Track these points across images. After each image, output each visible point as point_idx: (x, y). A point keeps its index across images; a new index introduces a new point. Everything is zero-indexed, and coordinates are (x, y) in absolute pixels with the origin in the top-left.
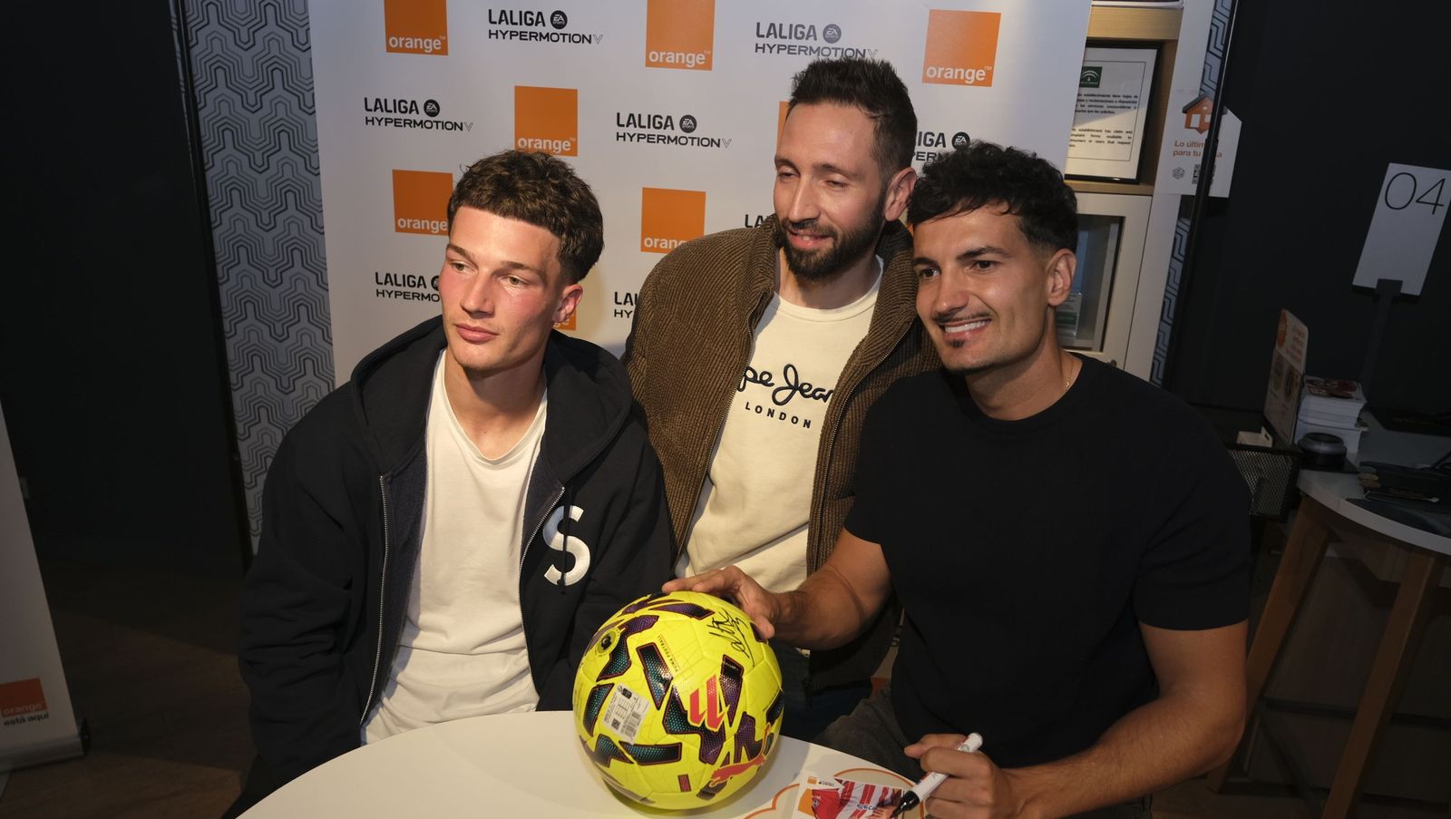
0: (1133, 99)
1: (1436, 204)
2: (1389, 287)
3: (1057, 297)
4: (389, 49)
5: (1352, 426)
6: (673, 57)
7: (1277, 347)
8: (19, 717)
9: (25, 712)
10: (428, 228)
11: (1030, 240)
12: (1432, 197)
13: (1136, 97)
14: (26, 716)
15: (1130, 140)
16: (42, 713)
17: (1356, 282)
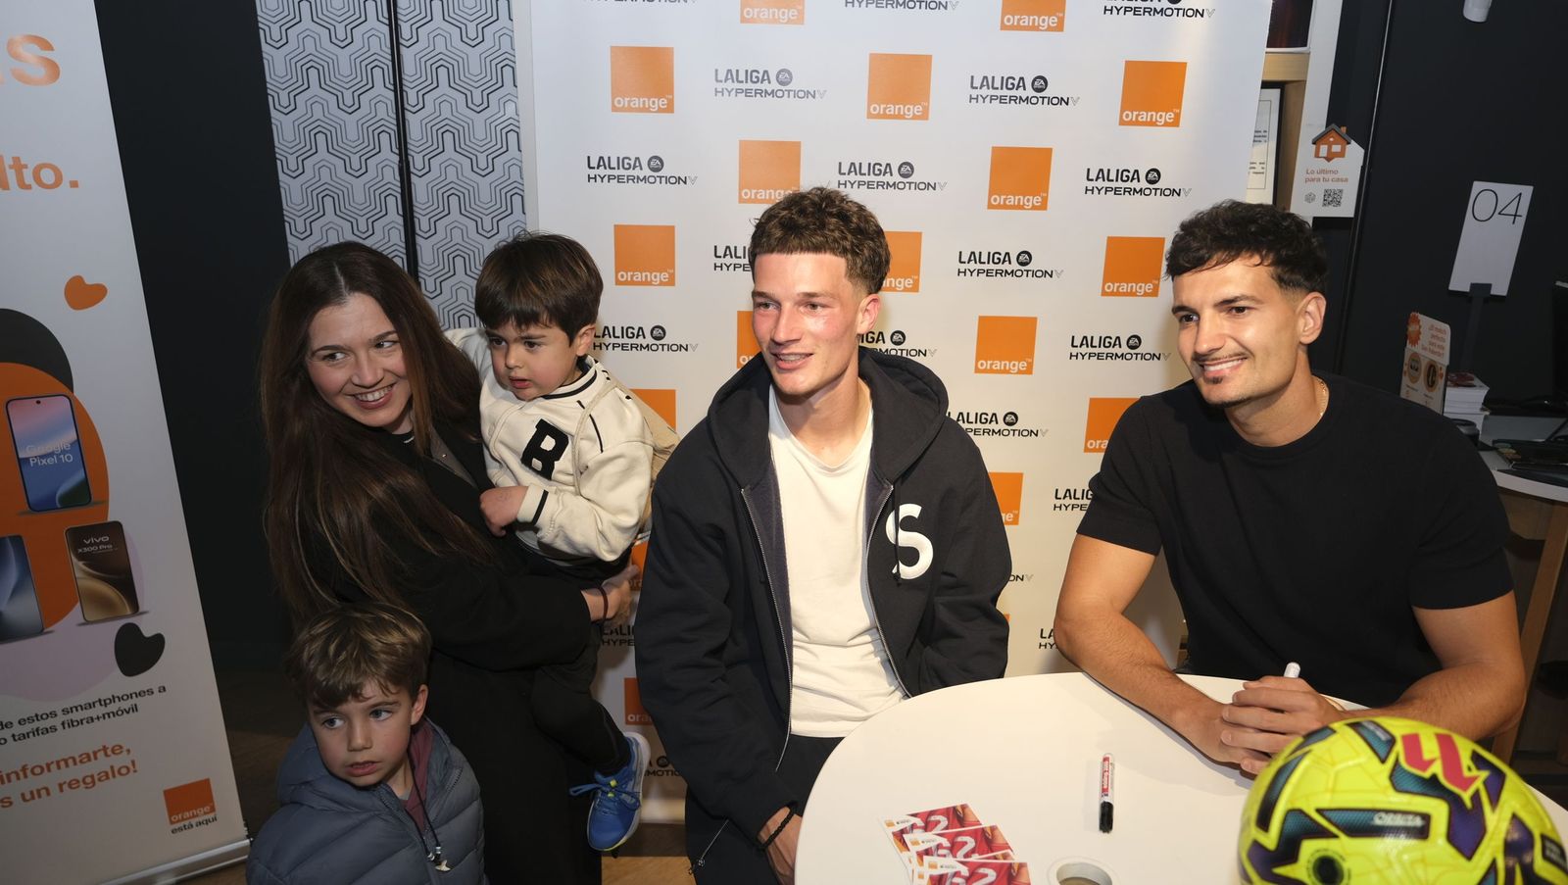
0: (1263, 134)
1: (1515, 215)
2: (1481, 290)
3: (1308, 336)
4: (615, 109)
5: (1478, 411)
6: (892, 109)
7: (1409, 346)
8: (187, 823)
9: (194, 816)
10: (649, 279)
11: (1281, 287)
12: (1511, 210)
13: (1265, 132)
14: (194, 821)
15: (1264, 171)
16: (210, 816)
17: (1451, 288)
